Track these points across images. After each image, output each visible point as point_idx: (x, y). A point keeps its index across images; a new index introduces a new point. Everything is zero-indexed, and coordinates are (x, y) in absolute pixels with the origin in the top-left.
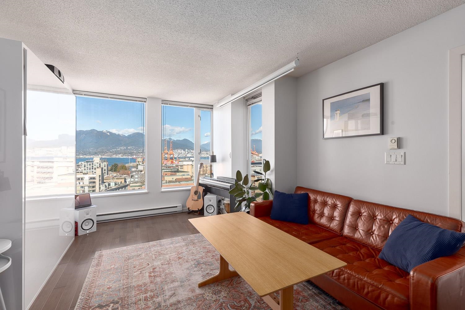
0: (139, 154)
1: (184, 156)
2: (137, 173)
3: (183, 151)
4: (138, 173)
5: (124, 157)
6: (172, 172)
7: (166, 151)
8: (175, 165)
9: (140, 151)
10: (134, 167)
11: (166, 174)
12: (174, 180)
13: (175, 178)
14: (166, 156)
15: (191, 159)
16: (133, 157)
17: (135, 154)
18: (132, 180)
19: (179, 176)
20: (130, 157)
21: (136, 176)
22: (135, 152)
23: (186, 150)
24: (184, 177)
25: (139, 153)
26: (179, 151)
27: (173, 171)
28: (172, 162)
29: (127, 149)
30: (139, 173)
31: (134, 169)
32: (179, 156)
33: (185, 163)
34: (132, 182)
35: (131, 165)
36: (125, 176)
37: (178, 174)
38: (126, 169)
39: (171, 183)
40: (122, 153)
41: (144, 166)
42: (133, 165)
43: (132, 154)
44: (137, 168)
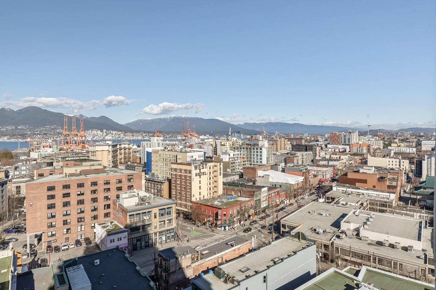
0: (35, 136)
1: (101, 138)
2: (24, 163)
3: (99, 132)
4: (26, 163)
5: (13, 140)
6: (76, 160)
7: (75, 132)
8: (85, 152)
9: (37, 131)
10: (24, 154)
11: (67, 165)
12: (78, 172)
13: (79, 169)
14: (76, 138)
15: (107, 142)
16: (27, 140)
17: (29, 136)
18: (17, 173)
19: (86, 166)
20: (20, 140)
21: (24, 168)
22: (29, 133)
23: (105, 131)
24: (93, 168)
25: (35, 134)
26: (95, 132)
27: (79, 160)
28: (84, 147)
29: (16, 128)
30: (28, 163)
31: (23, 158)
32: (94, 139)
33: (98, 148)
34: (16, 177)
35: (20, 151)
36: (8, 167)
37: (84, 164)
38: (12, 157)
39: (73, 177)
40: (9, 135)
41: (40, 153)
42: (23, 151)
43: (24, 136)
44: (29, 156)
